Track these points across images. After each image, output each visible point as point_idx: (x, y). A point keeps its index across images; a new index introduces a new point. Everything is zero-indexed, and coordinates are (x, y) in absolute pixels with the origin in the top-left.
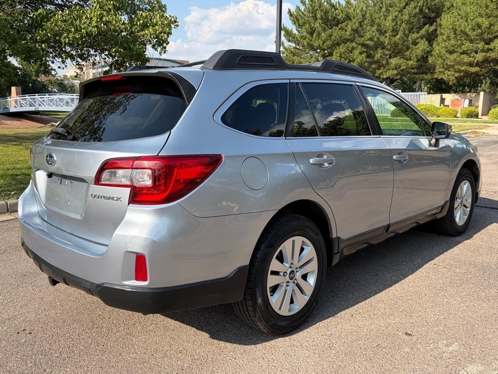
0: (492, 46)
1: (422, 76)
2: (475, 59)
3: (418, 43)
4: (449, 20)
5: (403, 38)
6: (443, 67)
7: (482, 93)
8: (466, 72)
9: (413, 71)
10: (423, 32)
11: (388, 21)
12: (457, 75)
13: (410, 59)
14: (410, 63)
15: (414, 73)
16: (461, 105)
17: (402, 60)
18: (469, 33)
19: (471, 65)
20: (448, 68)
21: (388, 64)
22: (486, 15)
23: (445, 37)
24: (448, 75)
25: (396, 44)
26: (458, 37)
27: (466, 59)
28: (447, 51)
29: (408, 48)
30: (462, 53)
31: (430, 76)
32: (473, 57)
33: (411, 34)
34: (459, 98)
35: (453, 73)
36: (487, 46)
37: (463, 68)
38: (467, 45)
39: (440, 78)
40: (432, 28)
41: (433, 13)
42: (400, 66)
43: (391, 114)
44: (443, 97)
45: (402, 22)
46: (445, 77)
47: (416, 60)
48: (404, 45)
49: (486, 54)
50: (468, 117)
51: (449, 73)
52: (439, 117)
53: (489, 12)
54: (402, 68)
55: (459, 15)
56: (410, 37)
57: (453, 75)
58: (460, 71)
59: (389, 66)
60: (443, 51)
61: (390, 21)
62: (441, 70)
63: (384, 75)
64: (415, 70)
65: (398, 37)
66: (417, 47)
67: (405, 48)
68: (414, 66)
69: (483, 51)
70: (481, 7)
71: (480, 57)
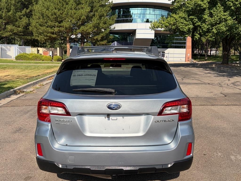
0: (62, 24)
1: (25, 37)
2: (54, 30)
3: (22, 18)
4: (39, 8)
5: (13, 14)
6: (37, 33)
7: (58, 48)
8: (50, 37)
9: (20, 34)
10: (23, 12)
11: (3, 2)
12: (46, 38)
13: (19, 27)
14: (19, 29)
15: (21, 35)
16: (48, 54)
17: (14, 27)
18: (50, 17)
19: (53, 33)
20: (40, 34)
21: (5, 28)
22: (58, 8)
23: (37, 17)
24: (41, 38)
25: (9, 17)
26: (45, 18)
27: (50, 30)
28: (40, 25)
29: (17, 21)
30: (47, 27)
31: (30, 37)
32: (53, 29)
33: (17, 12)
34: (46, 50)
35: (43, 37)
36: (60, 25)
37: (49, 35)
38: (50, 23)
39: (36, 39)
40: (28, 11)
41: (27, 2)
42: (13, 31)
43: (16, 58)
44: (38, 49)
45: (11, 5)
46: (39, 39)
47: (22, 27)
48: (14, 18)
49: (59, 29)
50: (58, 61)
51: (42, 36)
52: (43, 61)
53: (59, 7)
54: (15, 32)
55: (43, 6)
56: (17, 14)
57: (44, 38)
58: (47, 36)
59: (6, 29)
60: (38, 25)
61: (4, 3)
62: (37, 34)
63: (3, 35)
64: (22, 34)
65: (10, 13)
66: (21, 20)
67: (15, 20)
68: (21, 31)
69: (57, 27)
70: (55, 4)
71: (56, 29)
